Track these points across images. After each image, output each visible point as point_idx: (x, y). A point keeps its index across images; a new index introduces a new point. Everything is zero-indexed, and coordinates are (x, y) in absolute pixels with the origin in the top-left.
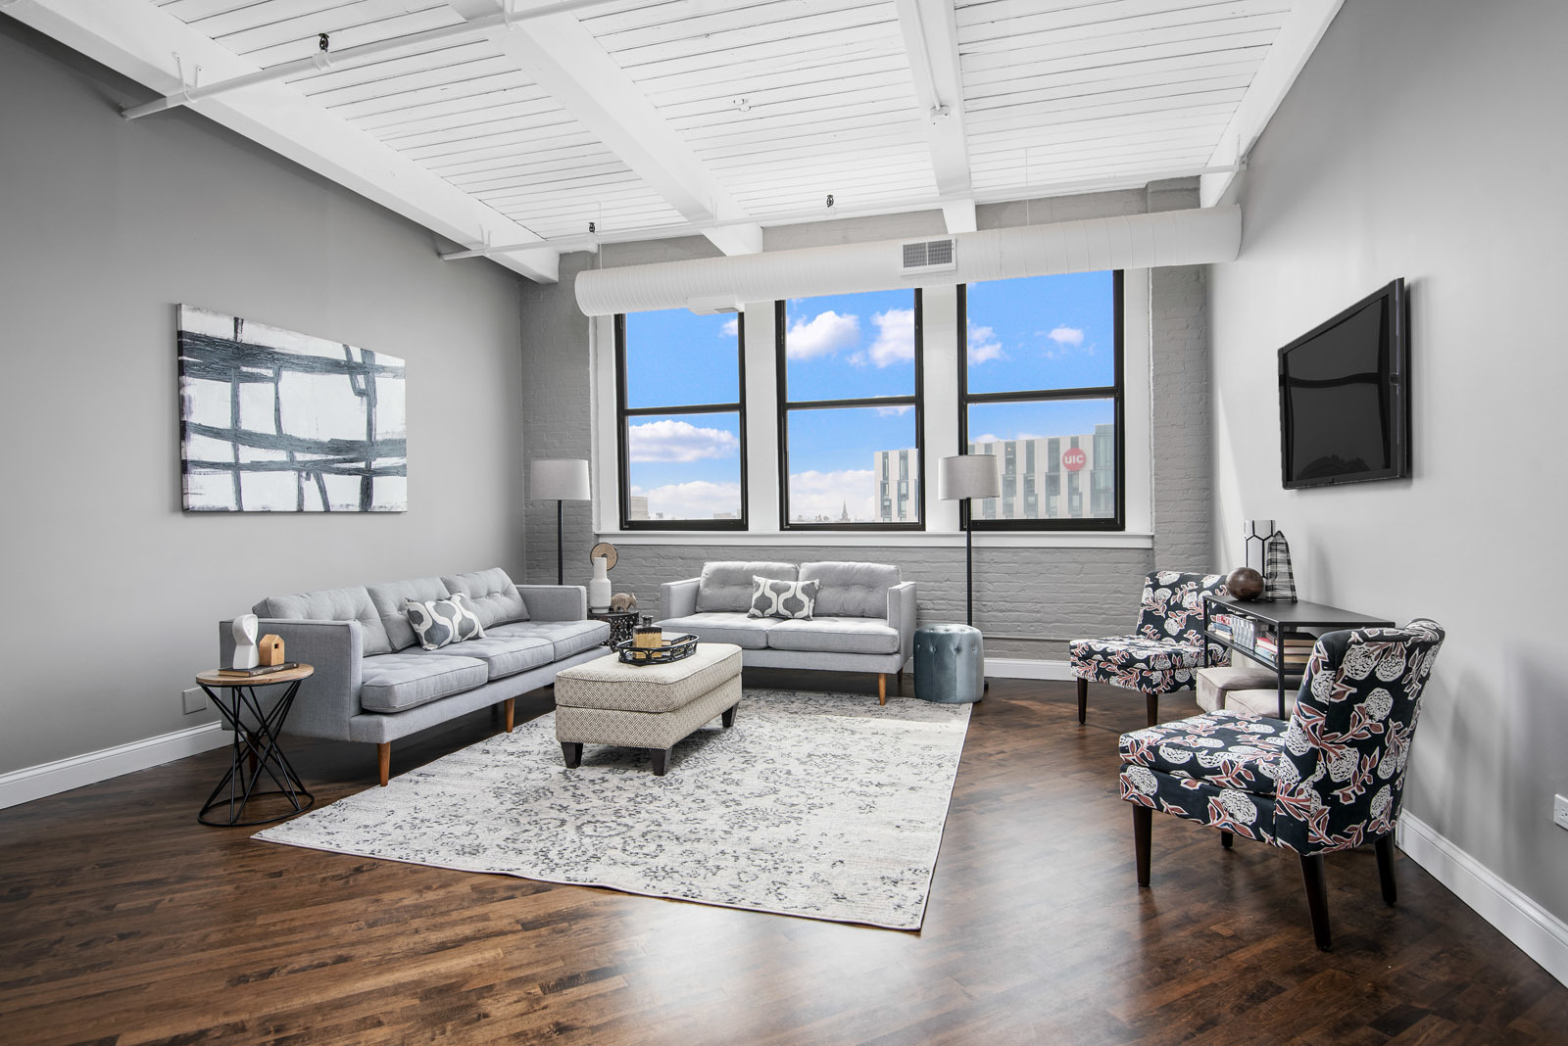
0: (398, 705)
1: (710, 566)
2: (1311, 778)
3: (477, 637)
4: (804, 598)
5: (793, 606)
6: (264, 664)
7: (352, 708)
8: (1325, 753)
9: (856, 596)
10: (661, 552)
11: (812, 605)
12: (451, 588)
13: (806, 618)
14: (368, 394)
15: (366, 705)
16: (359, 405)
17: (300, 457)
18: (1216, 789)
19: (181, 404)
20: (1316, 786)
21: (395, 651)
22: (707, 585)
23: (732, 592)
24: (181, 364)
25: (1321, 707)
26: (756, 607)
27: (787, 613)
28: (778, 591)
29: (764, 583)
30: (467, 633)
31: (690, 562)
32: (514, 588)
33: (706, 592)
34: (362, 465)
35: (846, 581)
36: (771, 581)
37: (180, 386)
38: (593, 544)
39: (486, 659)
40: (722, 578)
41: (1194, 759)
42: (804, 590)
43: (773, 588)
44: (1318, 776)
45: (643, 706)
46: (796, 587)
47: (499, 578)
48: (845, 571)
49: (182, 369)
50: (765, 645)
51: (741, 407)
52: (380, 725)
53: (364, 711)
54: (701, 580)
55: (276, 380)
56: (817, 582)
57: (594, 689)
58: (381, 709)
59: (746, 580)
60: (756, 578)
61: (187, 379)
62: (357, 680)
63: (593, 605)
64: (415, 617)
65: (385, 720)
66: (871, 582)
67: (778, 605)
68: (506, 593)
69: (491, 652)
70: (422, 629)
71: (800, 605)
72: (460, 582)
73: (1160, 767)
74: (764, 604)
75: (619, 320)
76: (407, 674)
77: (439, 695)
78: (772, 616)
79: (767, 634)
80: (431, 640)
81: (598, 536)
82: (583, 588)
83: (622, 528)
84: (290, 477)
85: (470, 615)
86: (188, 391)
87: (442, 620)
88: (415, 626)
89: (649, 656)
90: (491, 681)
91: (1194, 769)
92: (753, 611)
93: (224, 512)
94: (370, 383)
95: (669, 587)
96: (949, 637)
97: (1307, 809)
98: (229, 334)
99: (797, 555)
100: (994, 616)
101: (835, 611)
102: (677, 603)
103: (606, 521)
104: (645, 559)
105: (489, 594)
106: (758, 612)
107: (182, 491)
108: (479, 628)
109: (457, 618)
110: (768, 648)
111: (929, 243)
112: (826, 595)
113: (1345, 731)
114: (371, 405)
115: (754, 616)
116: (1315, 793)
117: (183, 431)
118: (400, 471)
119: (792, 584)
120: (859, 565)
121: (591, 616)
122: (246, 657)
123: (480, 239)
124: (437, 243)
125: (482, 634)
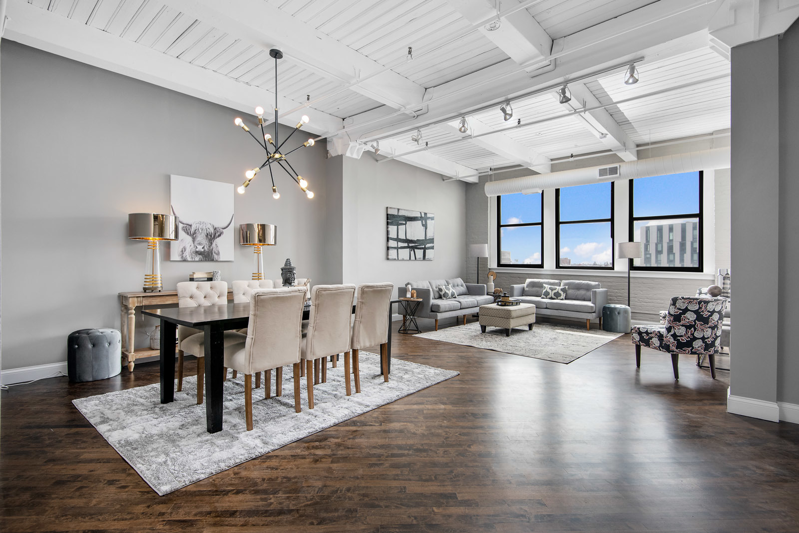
0: (441, 310)
1: (528, 281)
2: (670, 333)
3: (455, 298)
4: (562, 293)
5: (557, 295)
6: (412, 296)
7: (429, 310)
8: (674, 327)
9: (582, 292)
10: (512, 275)
11: (565, 295)
12: (448, 283)
13: (562, 299)
14: (425, 226)
15: (433, 310)
16: (423, 228)
17: (410, 245)
18: (651, 338)
19: (388, 232)
20: (672, 335)
21: (435, 299)
22: (527, 287)
23: (536, 290)
24: (388, 222)
25: (672, 315)
26: (544, 295)
27: (555, 297)
28: (552, 290)
29: (547, 287)
30: (453, 296)
31: (521, 279)
32: (464, 284)
33: (526, 289)
34: (423, 246)
35: (578, 287)
36: (550, 286)
37: (387, 228)
38: (488, 272)
39: (460, 302)
40: (533, 285)
41: (647, 330)
42: (562, 290)
43: (550, 288)
44: (672, 333)
45: (503, 316)
46: (558, 288)
47: (460, 281)
48: (578, 284)
49: (388, 223)
50: (545, 307)
51: (542, 224)
52: (437, 315)
53: (432, 311)
54: (525, 285)
55: (405, 224)
56: (567, 287)
57: (490, 311)
58: (436, 311)
59: (540, 285)
60: (544, 285)
61: (389, 226)
62: (431, 304)
63: (489, 291)
64: (440, 290)
65: (438, 314)
66: (588, 288)
67: (552, 294)
68: (462, 286)
69: (461, 300)
70: (442, 293)
71: (560, 295)
72: (450, 281)
73: (640, 333)
74: (547, 294)
75: (499, 198)
76: (443, 303)
77: (449, 310)
78: (550, 298)
79: (546, 304)
80: (444, 297)
81: (490, 269)
82: (485, 285)
83: (498, 266)
84: (408, 250)
85: (454, 291)
86: (389, 229)
87: (447, 291)
88: (440, 292)
89: (505, 304)
90: (460, 309)
91: (647, 333)
92: (542, 296)
93: (395, 259)
94: (426, 222)
95: (513, 286)
96: (615, 308)
97: (669, 341)
98: (396, 214)
99: (560, 277)
100: (643, 304)
101: (574, 298)
102: (516, 292)
103: (493, 264)
104: (506, 277)
105: (457, 286)
106: (544, 297)
107: (388, 255)
108: (456, 295)
109: (451, 291)
110: (547, 308)
111: (610, 168)
112: (570, 292)
113: (680, 322)
114: (426, 229)
115: (543, 298)
116: (671, 337)
117: (388, 239)
118: (432, 248)
119: (557, 287)
120: (584, 282)
121: (488, 294)
122: (409, 295)
123: (456, 175)
124: (443, 178)
125: (457, 297)
